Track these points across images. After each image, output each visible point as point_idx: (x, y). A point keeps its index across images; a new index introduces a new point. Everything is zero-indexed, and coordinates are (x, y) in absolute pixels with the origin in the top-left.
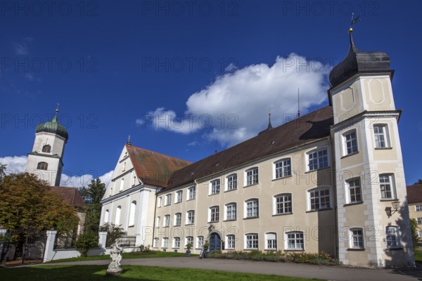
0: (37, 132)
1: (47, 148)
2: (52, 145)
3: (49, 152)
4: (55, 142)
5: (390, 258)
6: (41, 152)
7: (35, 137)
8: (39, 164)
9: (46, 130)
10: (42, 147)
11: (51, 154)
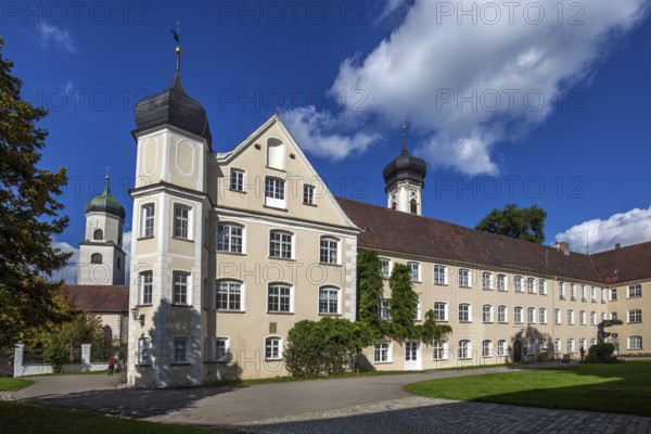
0: (87, 212)
1: (98, 233)
2: (103, 229)
3: (101, 239)
4: (107, 224)
5: (139, 375)
6: (93, 240)
7: (85, 219)
8: (93, 256)
9: (95, 209)
10: (92, 234)
11: (104, 241)
